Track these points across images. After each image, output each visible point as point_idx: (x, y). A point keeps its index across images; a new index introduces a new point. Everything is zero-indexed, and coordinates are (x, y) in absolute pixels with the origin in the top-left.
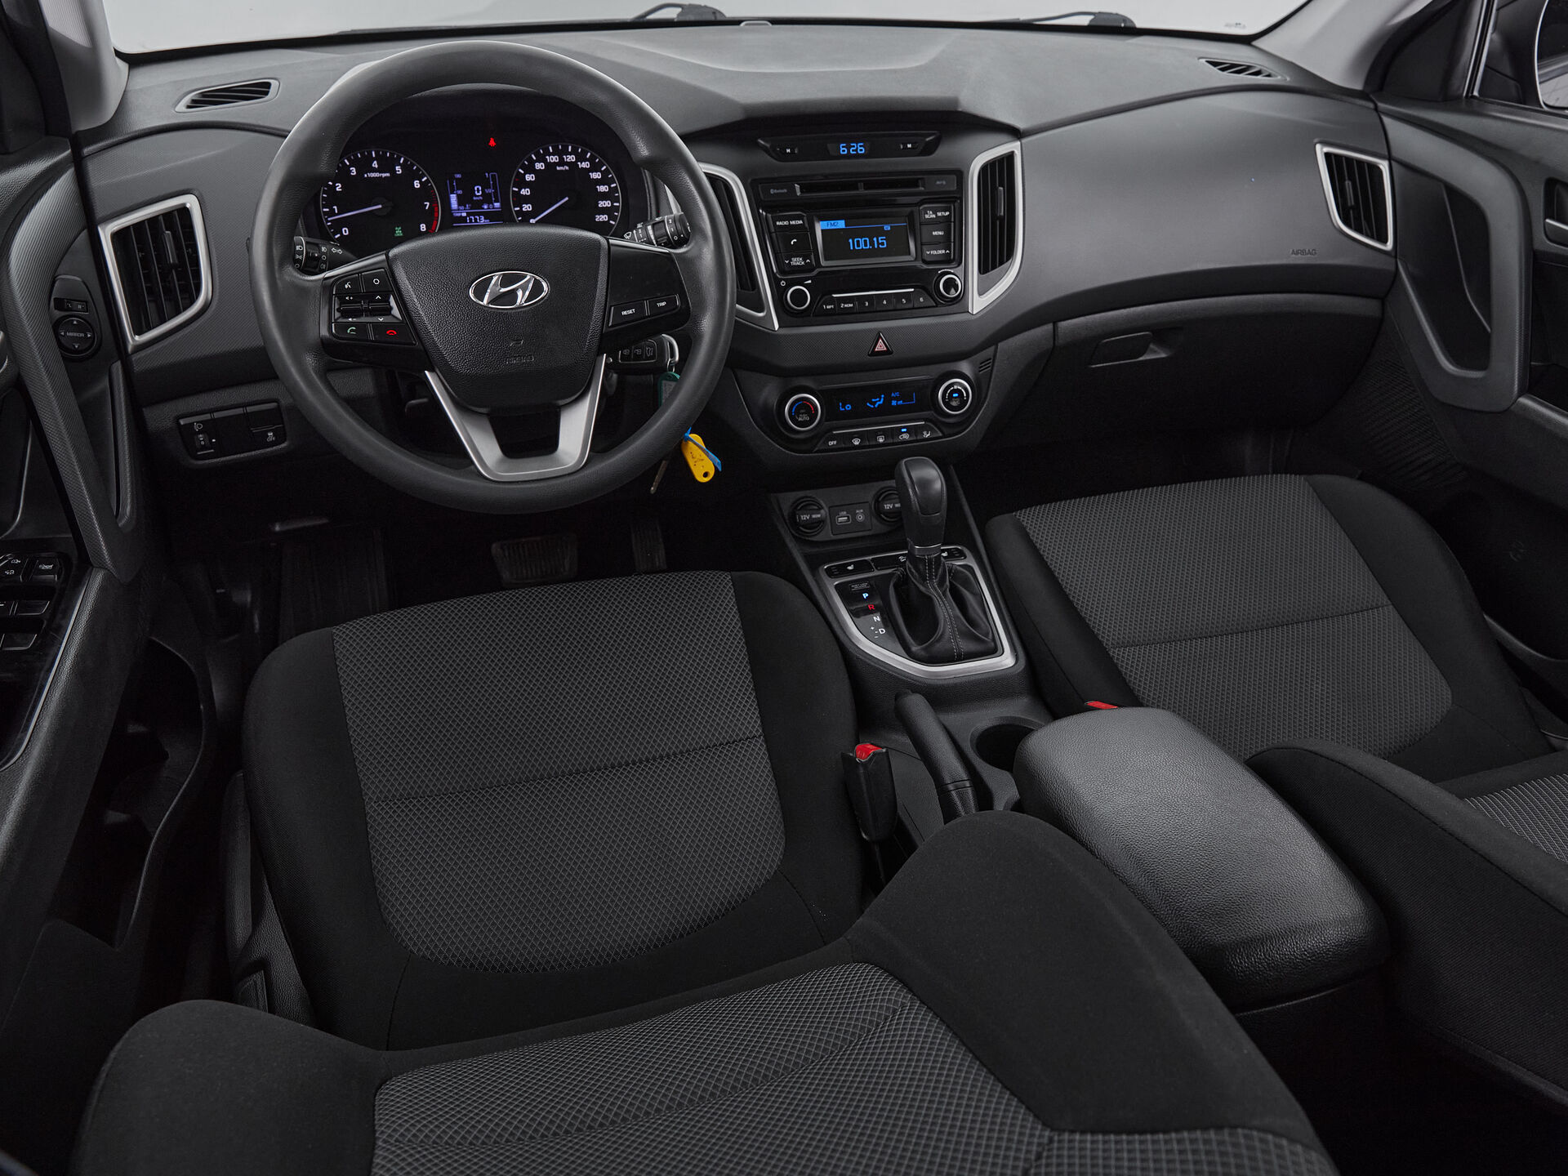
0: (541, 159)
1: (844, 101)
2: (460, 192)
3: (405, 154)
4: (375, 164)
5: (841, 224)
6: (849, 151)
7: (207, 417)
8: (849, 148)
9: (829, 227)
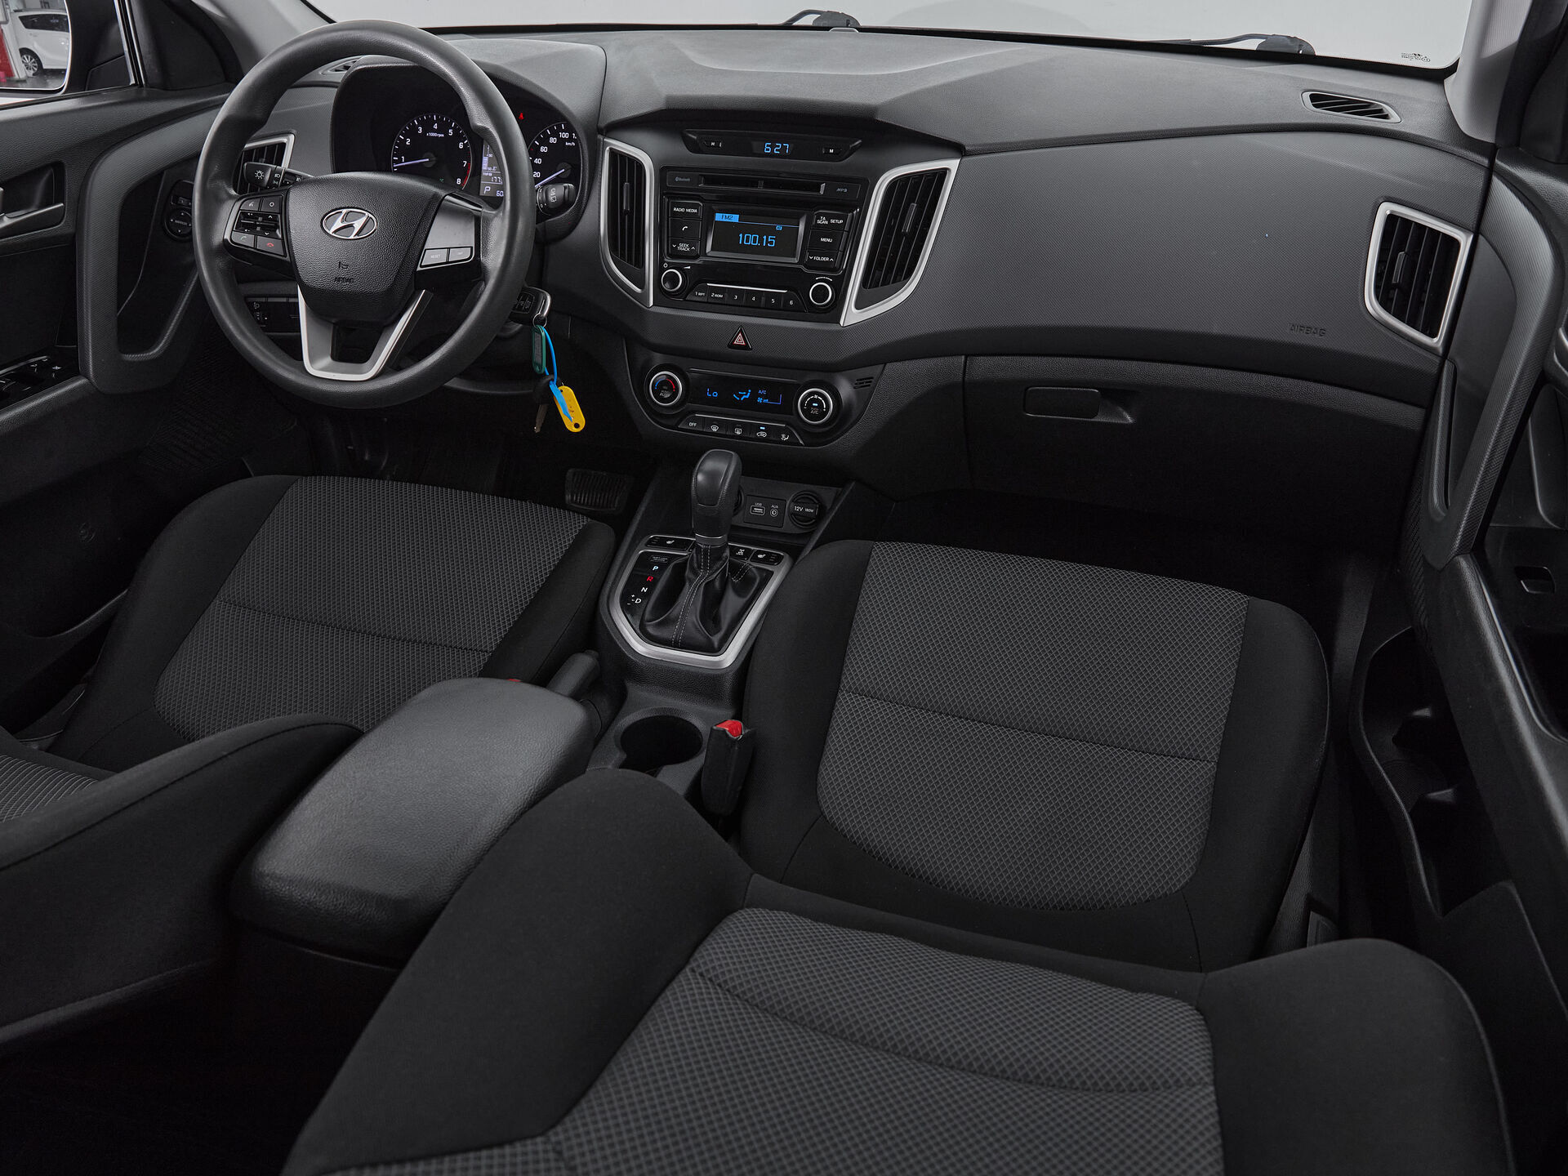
0: (555, 134)
1: (757, 100)
2: (491, 156)
3: (456, 121)
4: (436, 126)
5: (735, 218)
6: (772, 151)
7: (264, 300)
8: (773, 147)
9: (724, 220)
